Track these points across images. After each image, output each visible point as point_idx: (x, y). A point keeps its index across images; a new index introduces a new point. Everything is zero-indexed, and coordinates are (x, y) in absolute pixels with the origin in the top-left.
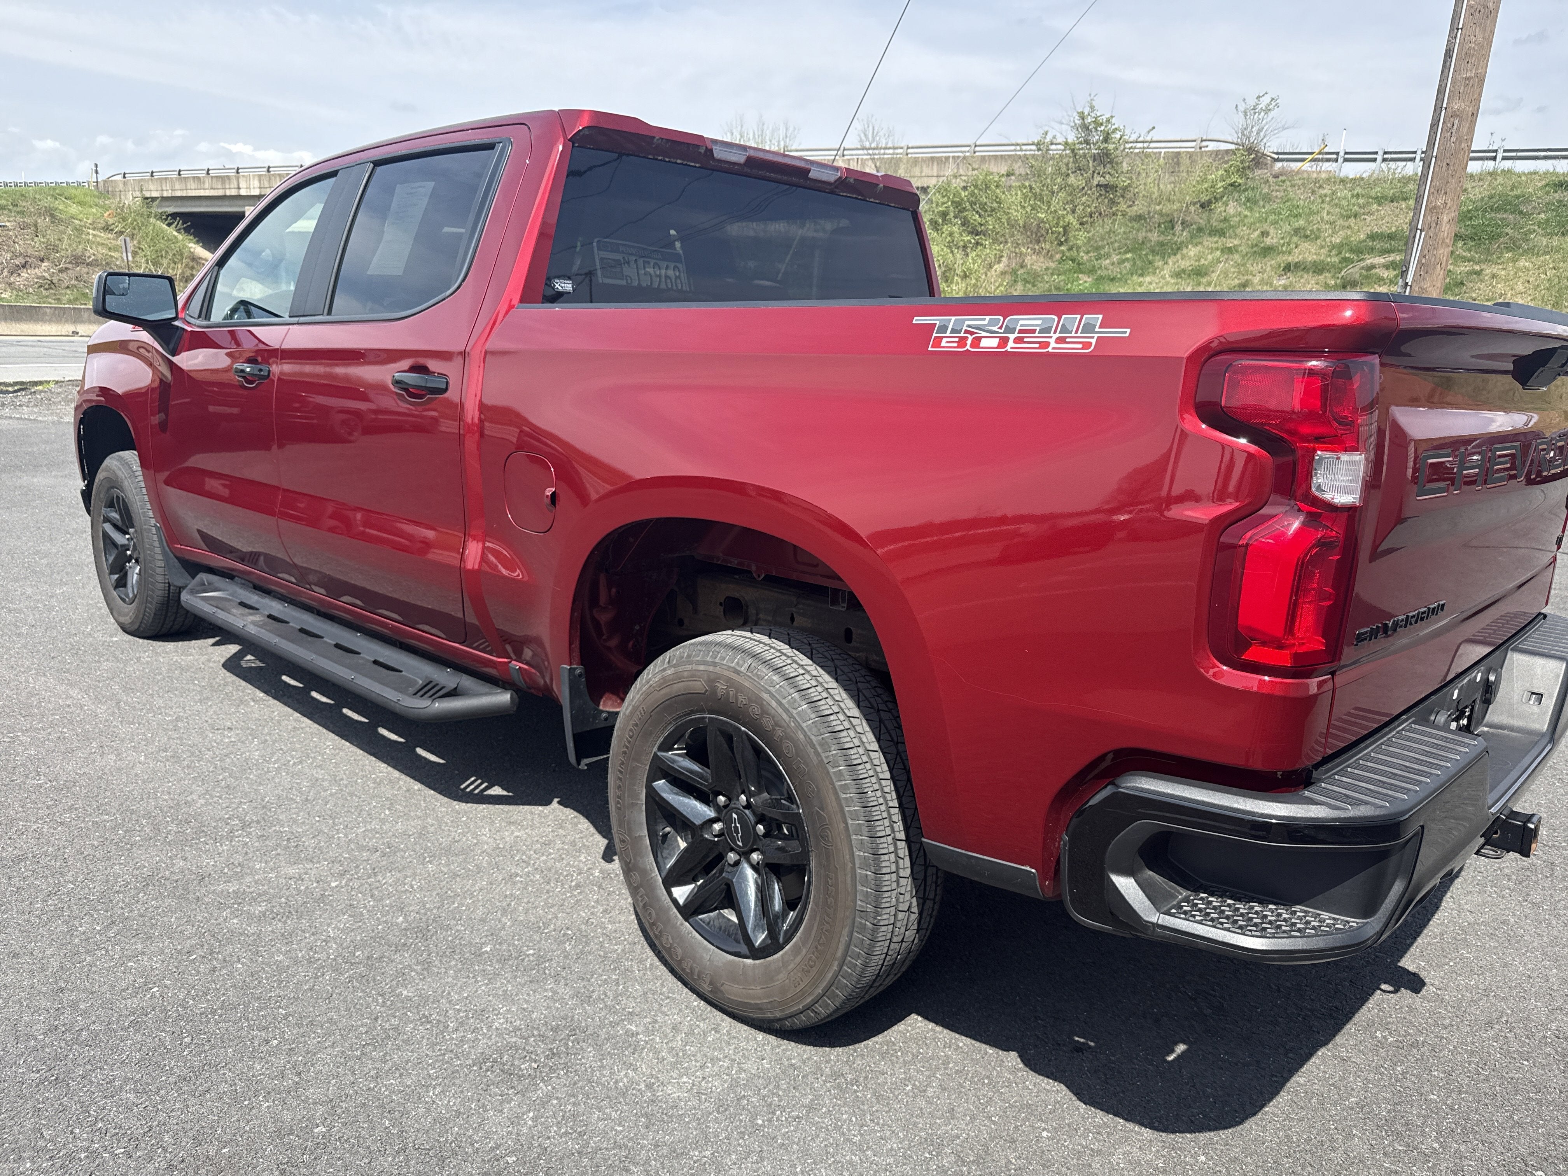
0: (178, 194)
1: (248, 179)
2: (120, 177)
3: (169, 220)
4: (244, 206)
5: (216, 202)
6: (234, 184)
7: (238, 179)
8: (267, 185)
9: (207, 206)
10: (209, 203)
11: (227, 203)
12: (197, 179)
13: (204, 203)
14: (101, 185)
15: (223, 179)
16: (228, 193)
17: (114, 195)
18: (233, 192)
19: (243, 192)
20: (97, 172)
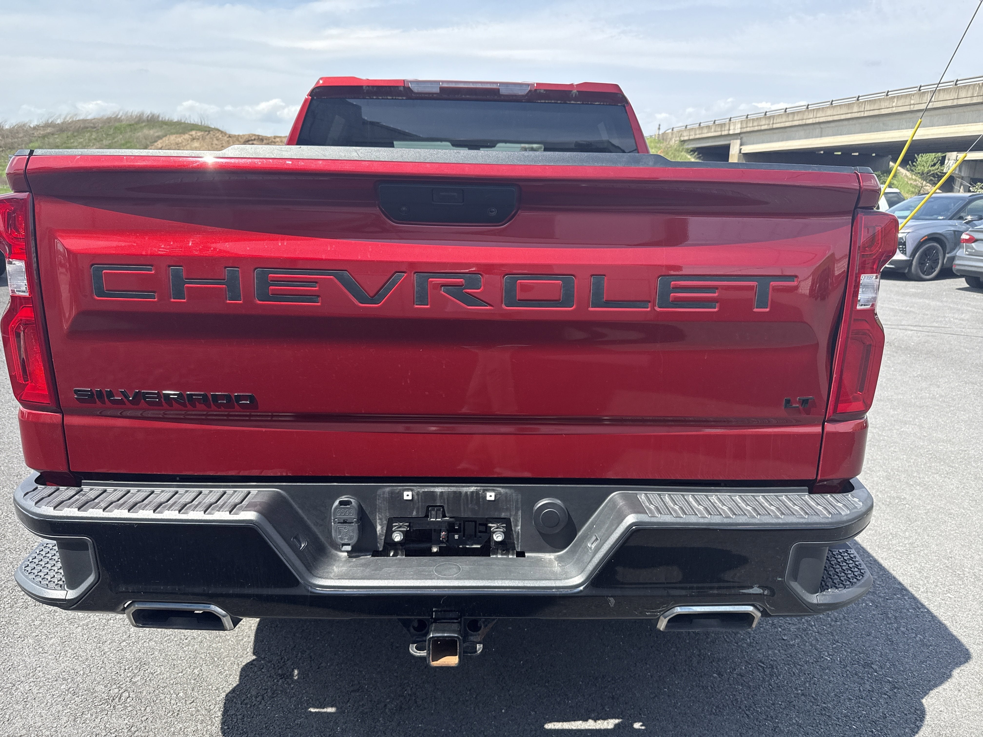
0: (698, 136)
1: (735, 124)
2: (670, 131)
3: (692, 153)
4: (730, 140)
5: (718, 139)
6: (727, 128)
7: (729, 124)
8: (745, 126)
9: (712, 142)
10: (713, 140)
11: (722, 139)
12: (708, 127)
13: (710, 140)
14: (661, 136)
15: (722, 125)
16: (723, 133)
17: (666, 141)
18: (726, 133)
19: (731, 132)
20: (659, 129)
